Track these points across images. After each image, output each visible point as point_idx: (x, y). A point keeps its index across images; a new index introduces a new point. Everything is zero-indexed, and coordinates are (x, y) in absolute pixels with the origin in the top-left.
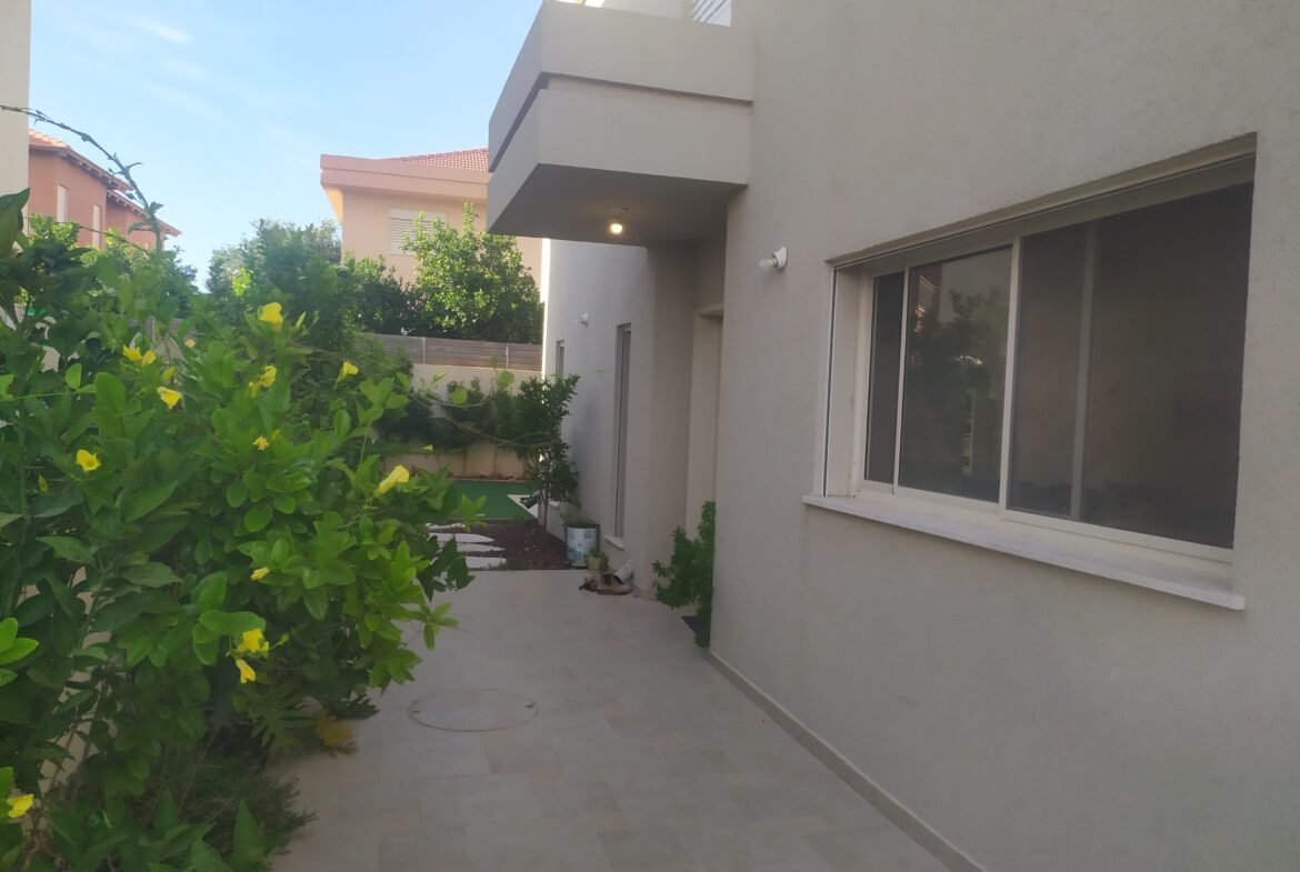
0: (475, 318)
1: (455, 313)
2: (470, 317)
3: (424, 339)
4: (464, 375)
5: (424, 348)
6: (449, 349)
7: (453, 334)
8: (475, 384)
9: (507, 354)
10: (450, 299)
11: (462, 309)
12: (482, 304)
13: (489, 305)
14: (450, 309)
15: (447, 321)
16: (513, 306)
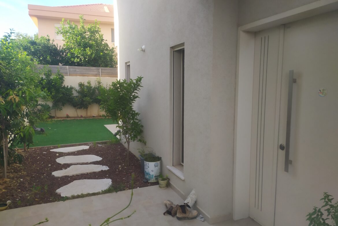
0: (87, 58)
1: (79, 57)
2: (85, 58)
3: (67, 66)
4: (85, 80)
5: (68, 70)
6: (77, 70)
7: (79, 64)
8: (89, 83)
9: (100, 71)
10: (77, 51)
11: (82, 55)
12: (89, 53)
13: (92, 54)
14: (77, 55)
15: (76, 60)
16: (101, 54)
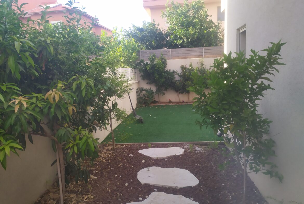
0: (190, 38)
1: (182, 38)
3: (170, 50)
5: (171, 53)
6: (180, 52)
8: (191, 65)
9: (203, 51)
12: (192, 32)
16: (205, 32)
